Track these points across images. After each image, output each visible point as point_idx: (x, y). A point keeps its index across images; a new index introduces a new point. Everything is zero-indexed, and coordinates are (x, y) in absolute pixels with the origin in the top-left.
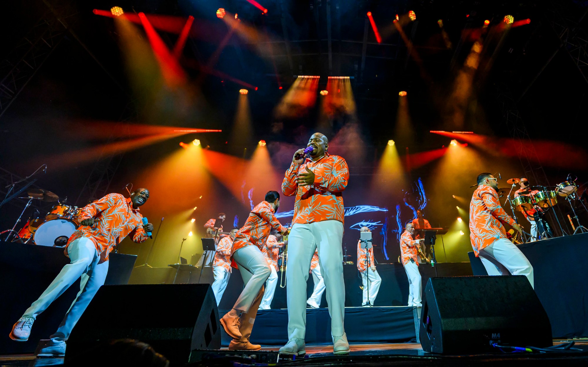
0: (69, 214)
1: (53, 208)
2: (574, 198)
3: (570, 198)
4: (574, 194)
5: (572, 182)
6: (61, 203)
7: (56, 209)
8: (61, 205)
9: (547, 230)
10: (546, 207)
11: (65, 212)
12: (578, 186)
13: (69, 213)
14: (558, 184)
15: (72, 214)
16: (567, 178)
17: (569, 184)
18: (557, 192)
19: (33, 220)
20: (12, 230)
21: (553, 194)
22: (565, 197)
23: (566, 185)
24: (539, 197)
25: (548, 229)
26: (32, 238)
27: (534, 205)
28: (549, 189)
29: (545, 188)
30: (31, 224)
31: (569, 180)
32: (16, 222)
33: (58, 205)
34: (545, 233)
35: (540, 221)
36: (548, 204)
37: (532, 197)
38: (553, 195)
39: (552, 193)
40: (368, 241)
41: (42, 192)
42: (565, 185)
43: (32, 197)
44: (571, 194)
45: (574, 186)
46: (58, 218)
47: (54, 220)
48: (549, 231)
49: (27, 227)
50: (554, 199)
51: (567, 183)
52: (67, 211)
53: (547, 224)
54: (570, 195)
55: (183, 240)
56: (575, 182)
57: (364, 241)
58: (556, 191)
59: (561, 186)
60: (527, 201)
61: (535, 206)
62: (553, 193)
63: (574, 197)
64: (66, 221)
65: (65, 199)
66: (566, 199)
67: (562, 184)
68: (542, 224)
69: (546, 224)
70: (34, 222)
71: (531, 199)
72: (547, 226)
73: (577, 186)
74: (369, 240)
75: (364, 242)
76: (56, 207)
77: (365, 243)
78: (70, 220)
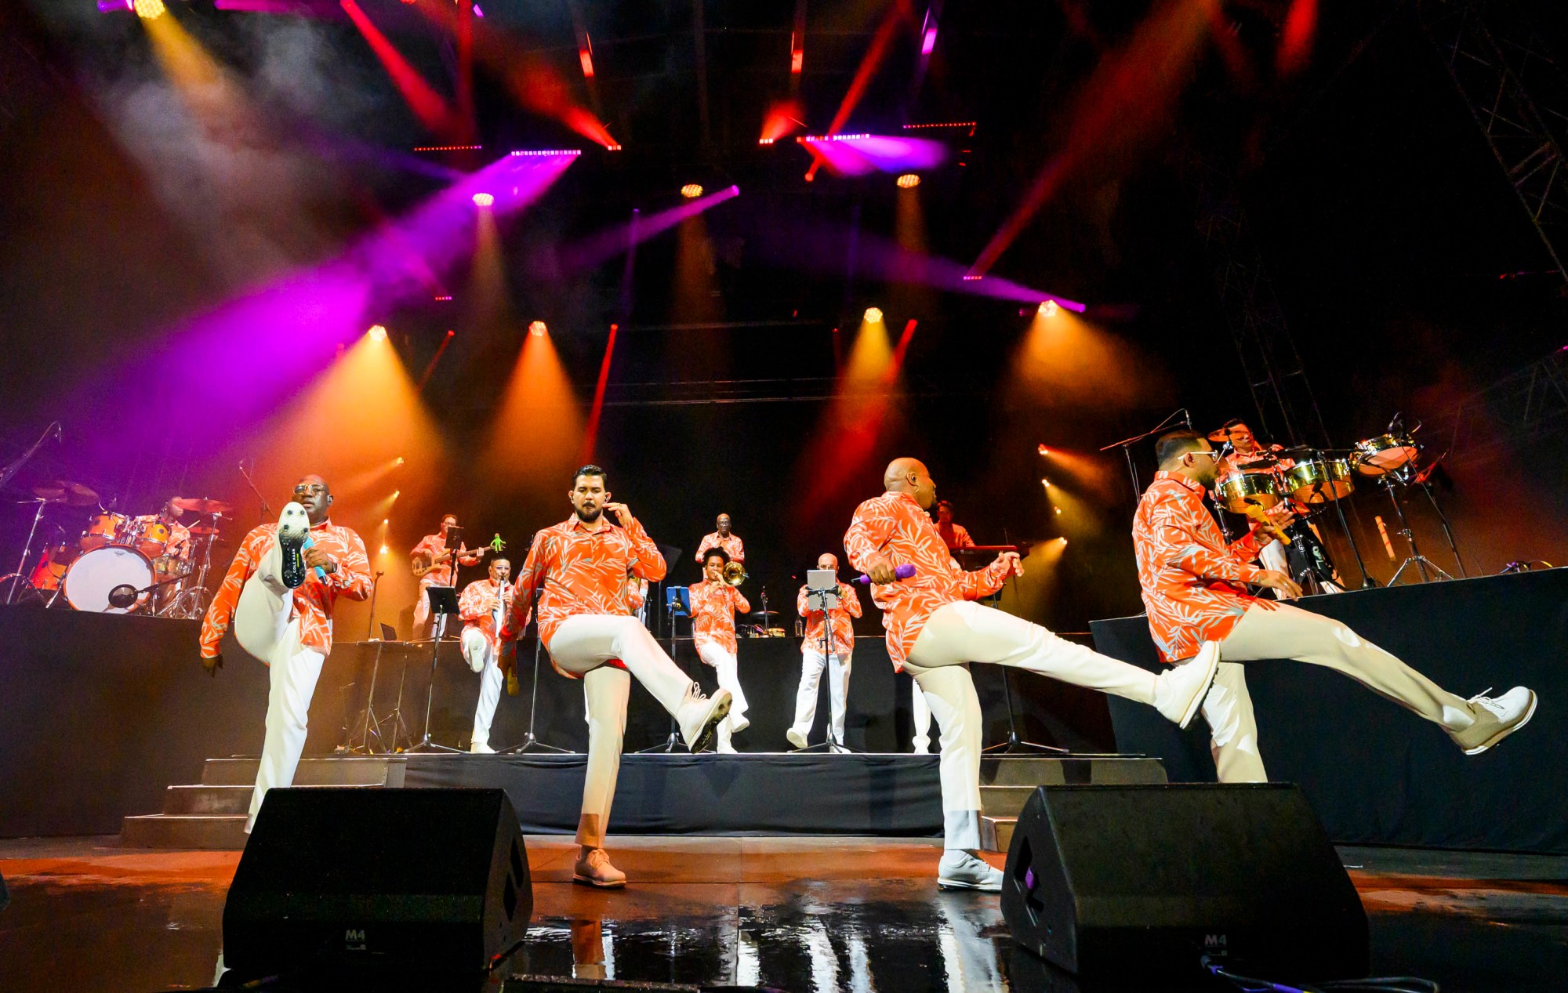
0: (127, 535)
1: (90, 519)
2: (1406, 481)
3: (1394, 481)
4: (1406, 470)
5: (1404, 437)
6: (106, 509)
7: (97, 523)
8: (106, 513)
9: (1316, 566)
10: (1316, 502)
11: (118, 530)
12: (1422, 447)
13: (127, 531)
14: (1360, 442)
15: (134, 533)
16: (1391, 425)
17: (1394, 443)
18: (1354, 462)
19: (55, 549)
20: (18, 575)
21: (1341, 468)
22: (1379, 476)
23: (1384, 446)
24: (1298, 478)
25: (1317, 561)
26: (62, 592)
27: (1283, 500)
28: (1330, 456)
29: (1322, 455)
30: (53, 556)
31: (1394, 432)
32: (22, 556)
33: (100, 513)
34: (1308, 572)
35: (1296, 540)
36: (1322, 494)
37: (1279, 478)
38: (1342, 471)
39: (1338, 465)
40: (827, 592)
41: (61, 487)
42: (1381, 445)
43: (43, 499)
44: (1397, 470)
45: (1408, 448)
46: (105, 546)
47: (99, 550)
48: (1319, 568)
49: (45, 564)
50: (1344, 481)
51: (1389, 439)
52: (122, 526)
53: (1316, 550)
54: (1392, 471)
55: (376, 576)
56: (1414, 437)
57: (816, 592)
58: (1353, 459)
59: (1369, 447)
60: (1262, 487)
61: (1286, 499)
62: (1343, 464)
63: (1407, 477)
64: (124, 551)
65: (113, 499)
66: (1380, 482)
67: (1372, 442)
68: (1302, 549)
69: (1314, 548)
70: (59, 554)
71: (1274, 481)
72: (1316, 553)
73: (1417, 447)
74: (830, 589)
75: (816, 595)
76: (96, 519)
77: (819, 596)
78: (132, 549)
